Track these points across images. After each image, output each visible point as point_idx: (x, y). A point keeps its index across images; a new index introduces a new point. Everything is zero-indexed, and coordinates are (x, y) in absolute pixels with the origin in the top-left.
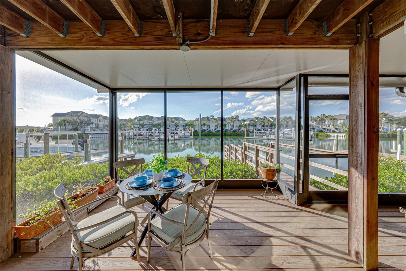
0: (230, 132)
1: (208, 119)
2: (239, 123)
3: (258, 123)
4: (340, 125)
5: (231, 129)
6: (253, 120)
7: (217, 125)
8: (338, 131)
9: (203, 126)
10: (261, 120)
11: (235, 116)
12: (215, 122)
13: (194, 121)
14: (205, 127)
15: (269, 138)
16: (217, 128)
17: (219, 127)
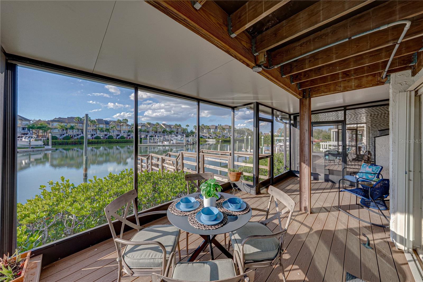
0: (116, 138)
1: (80, 121)
2: (128, 128)
3: (151, 129)
4: (212, 133)
5: (118, 135)
6: (145, 126)
7: (96, 130)
8: (211, 138)
9: (69, 130)
10: (154, 126)
11: (123, 119)
12: (92, 126)
13: (48, 122)
14: (74, 132)
15: (164, 144)
16: (96, 133)
17: (98, 132)
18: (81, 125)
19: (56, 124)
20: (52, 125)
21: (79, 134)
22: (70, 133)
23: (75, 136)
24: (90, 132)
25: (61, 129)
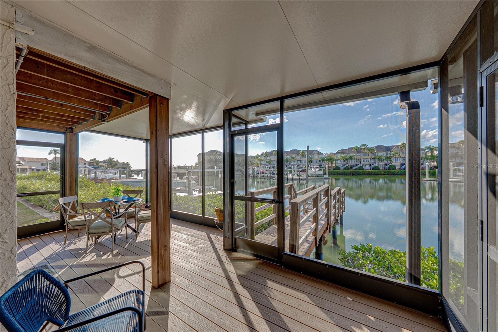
1: (358, 150)
7: (374, 159)
9: (348, 161)
12: (370, 154)
13: (334, 154)
14: (353, 162)
16: (375, 162)
17: (377, 161)
18: (360, 154)
20: (337, 157)
21: (358, 164)
22: (350, 163)
23: (354, 166)
24: (369, 162)
25: (342, 160)
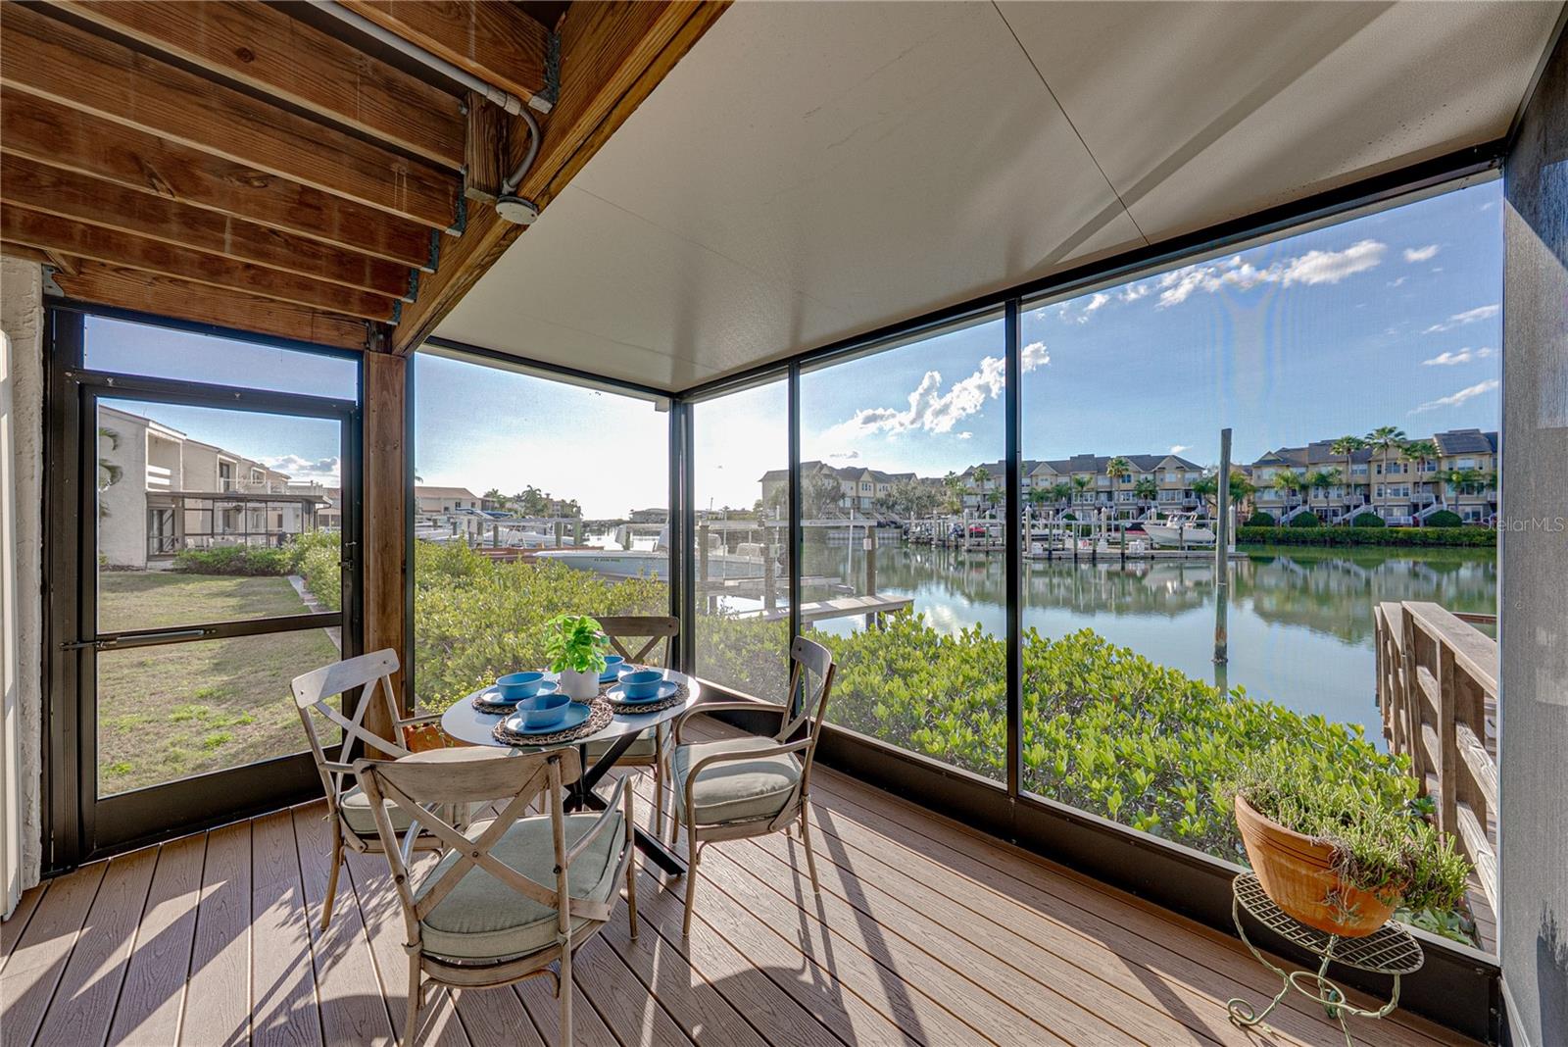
7: (1434, 483)
12: (1413, 467)
13: (1248, 469)
14: (1332, 497)
16: (1437, 498)
17: (1448, 493)
18: (1364, 467)
19: (1268, 474)
20: (1259, 477)
21: (1355, 503)
22: (1318, 500)
23: (1335, 514)
24: (1406, 494)
25: (1282, 488)
